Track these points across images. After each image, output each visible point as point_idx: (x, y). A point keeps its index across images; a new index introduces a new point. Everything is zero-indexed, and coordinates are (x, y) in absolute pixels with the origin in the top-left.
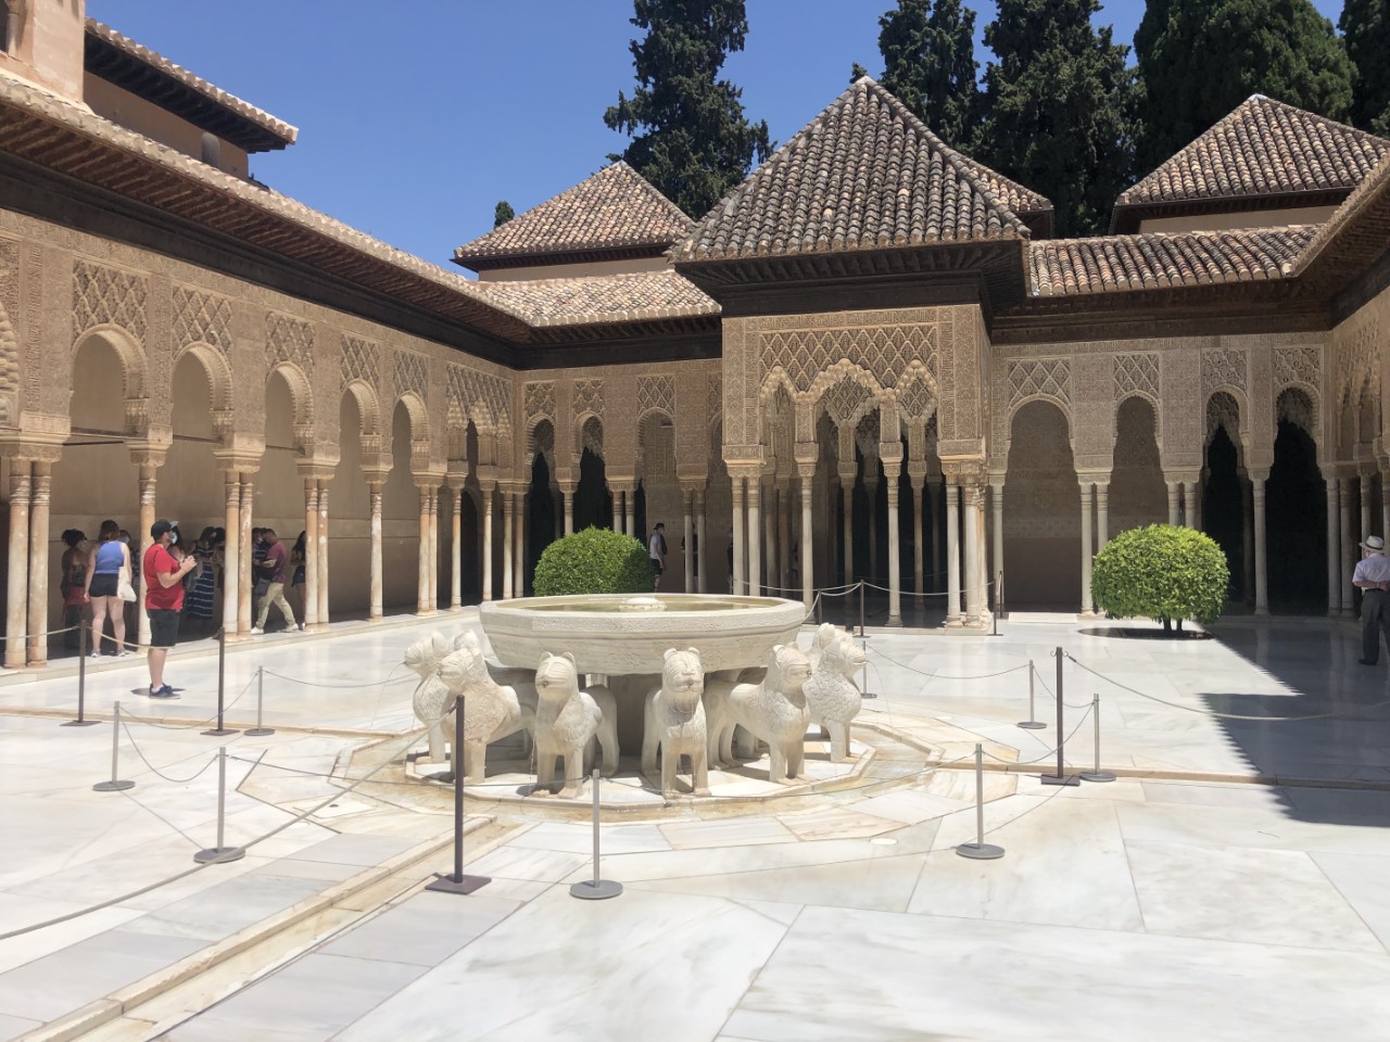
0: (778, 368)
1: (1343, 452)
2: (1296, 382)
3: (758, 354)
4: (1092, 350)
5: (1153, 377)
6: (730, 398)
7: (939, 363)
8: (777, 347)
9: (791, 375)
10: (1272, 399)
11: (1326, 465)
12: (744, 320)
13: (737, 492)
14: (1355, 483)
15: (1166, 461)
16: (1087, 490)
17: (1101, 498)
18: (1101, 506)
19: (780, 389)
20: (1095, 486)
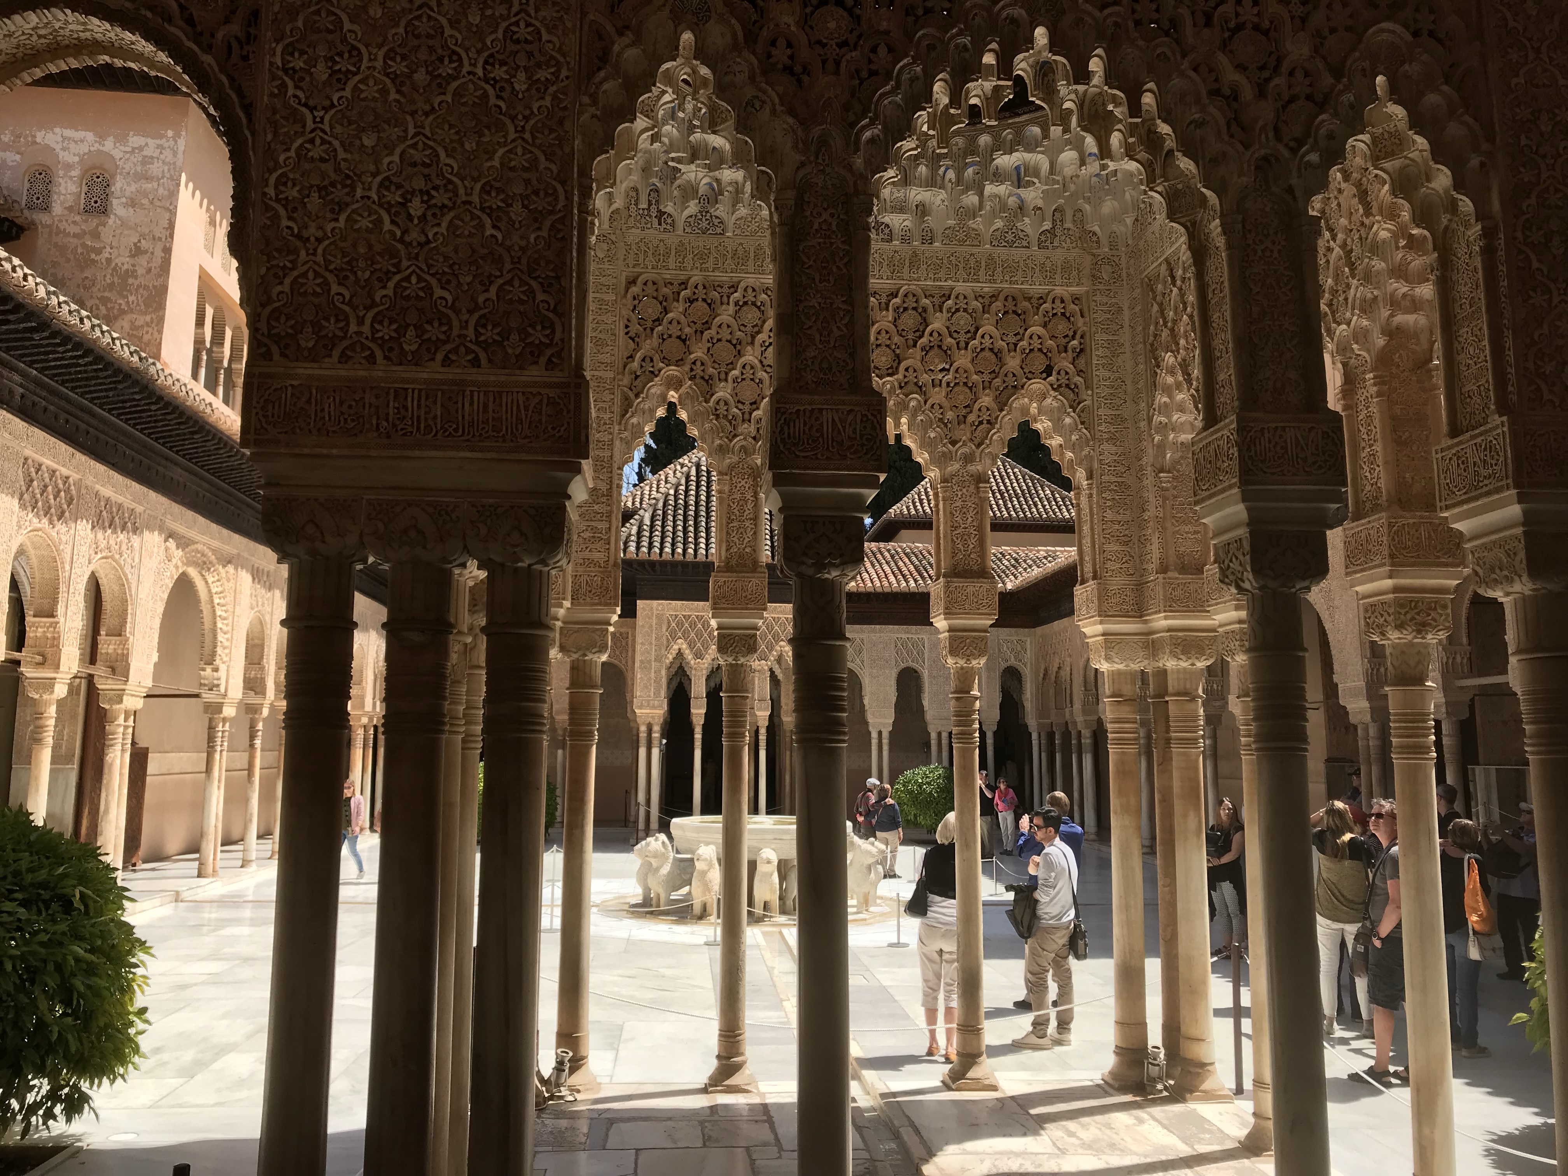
0: (680, 641)
1: (1042, 712)
2: (1013, 662)
3: (664, 629)
4: (880, 631)
5: (921, 653)
6: (642, 662)
8: (680, 624)
9: (691, 646)
10: (997, 675)
11: (1032, 722)
12: (655, 603)
13: (643, 735)
14: (1051, 736)
15: (929, 716)
16: (874, 735)
17: (885, 741)
18: (886, 748)
19: (680, 654)
20: (880, 733)
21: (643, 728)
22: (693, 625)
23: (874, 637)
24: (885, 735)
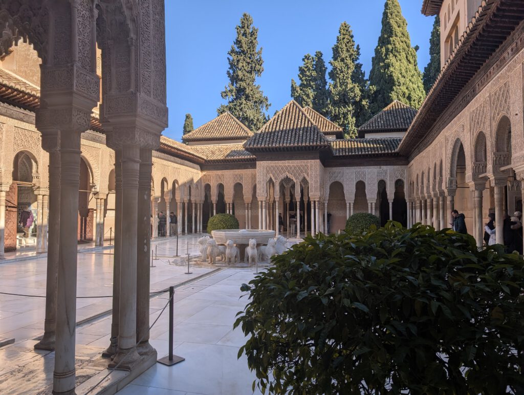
0: (270, 174)
2: (400, 178)
3: (265, 171)
4: (350, 169)
5: (365, 176)
6: (258, 181)
7: (310, 174)
9: (274, 175)
10: (394, 182)
12: (262, 162)
15: (368, 197)
16: (348, 205)
17: (352, 206)
18: (352, 209)
19: (271, 179)
20: (350, 204)
21: (260, 203)
22: (274, 168)
23: (347, 171)
24: (352, 205)
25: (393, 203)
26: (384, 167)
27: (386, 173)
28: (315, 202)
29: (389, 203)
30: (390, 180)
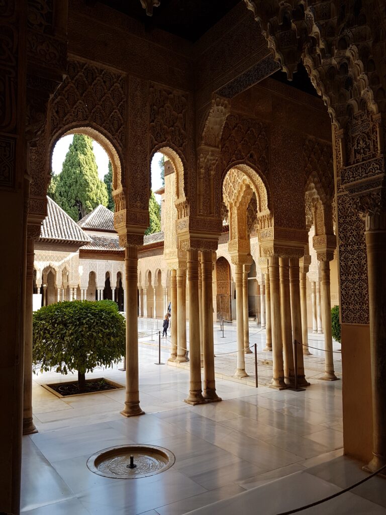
7: (71, 264)
15: (98, 285)
25: (115, 290)
26: (110, 261)
27: (111, 266)
28: (73, 289)
29: (112, 290)
30: (114, 272)
